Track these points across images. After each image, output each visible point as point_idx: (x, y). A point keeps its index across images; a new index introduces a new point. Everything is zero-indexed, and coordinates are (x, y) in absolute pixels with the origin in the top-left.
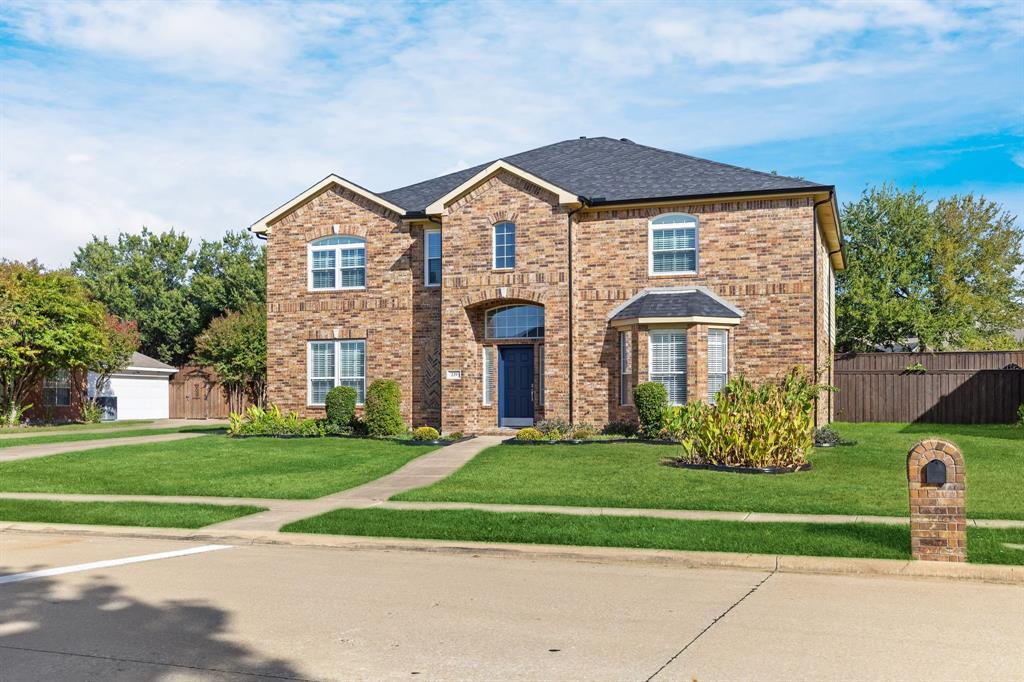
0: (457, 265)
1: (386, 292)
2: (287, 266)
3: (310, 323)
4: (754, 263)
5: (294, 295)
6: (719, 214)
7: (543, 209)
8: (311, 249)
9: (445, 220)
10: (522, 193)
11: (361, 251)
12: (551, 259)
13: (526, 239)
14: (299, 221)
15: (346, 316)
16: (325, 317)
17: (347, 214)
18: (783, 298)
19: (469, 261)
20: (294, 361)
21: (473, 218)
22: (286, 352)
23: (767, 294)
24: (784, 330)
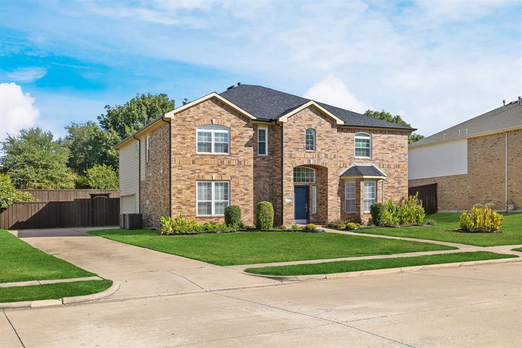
0: (290, 147)
1: (241, 157)
2: (184, 139)
3: (198, 171)
4: (390, 156)
5: (189, 155)
6: (378, 135)
7: (327, 125)
8: (198, 130)
9: (284, 125)
10: (319, 117)
11: (225, 135)
12: (330, 148)
13: (320, 138)
14: (191, 114)
15: (220, 169)
16: (207, 168)
17: (219, 114)
18: (399, 170)
19: (295, 145)
20: (188, 191)
21: (298, 126)
22: (184, 187)
23: (394, 168)
24: (399, 182)
